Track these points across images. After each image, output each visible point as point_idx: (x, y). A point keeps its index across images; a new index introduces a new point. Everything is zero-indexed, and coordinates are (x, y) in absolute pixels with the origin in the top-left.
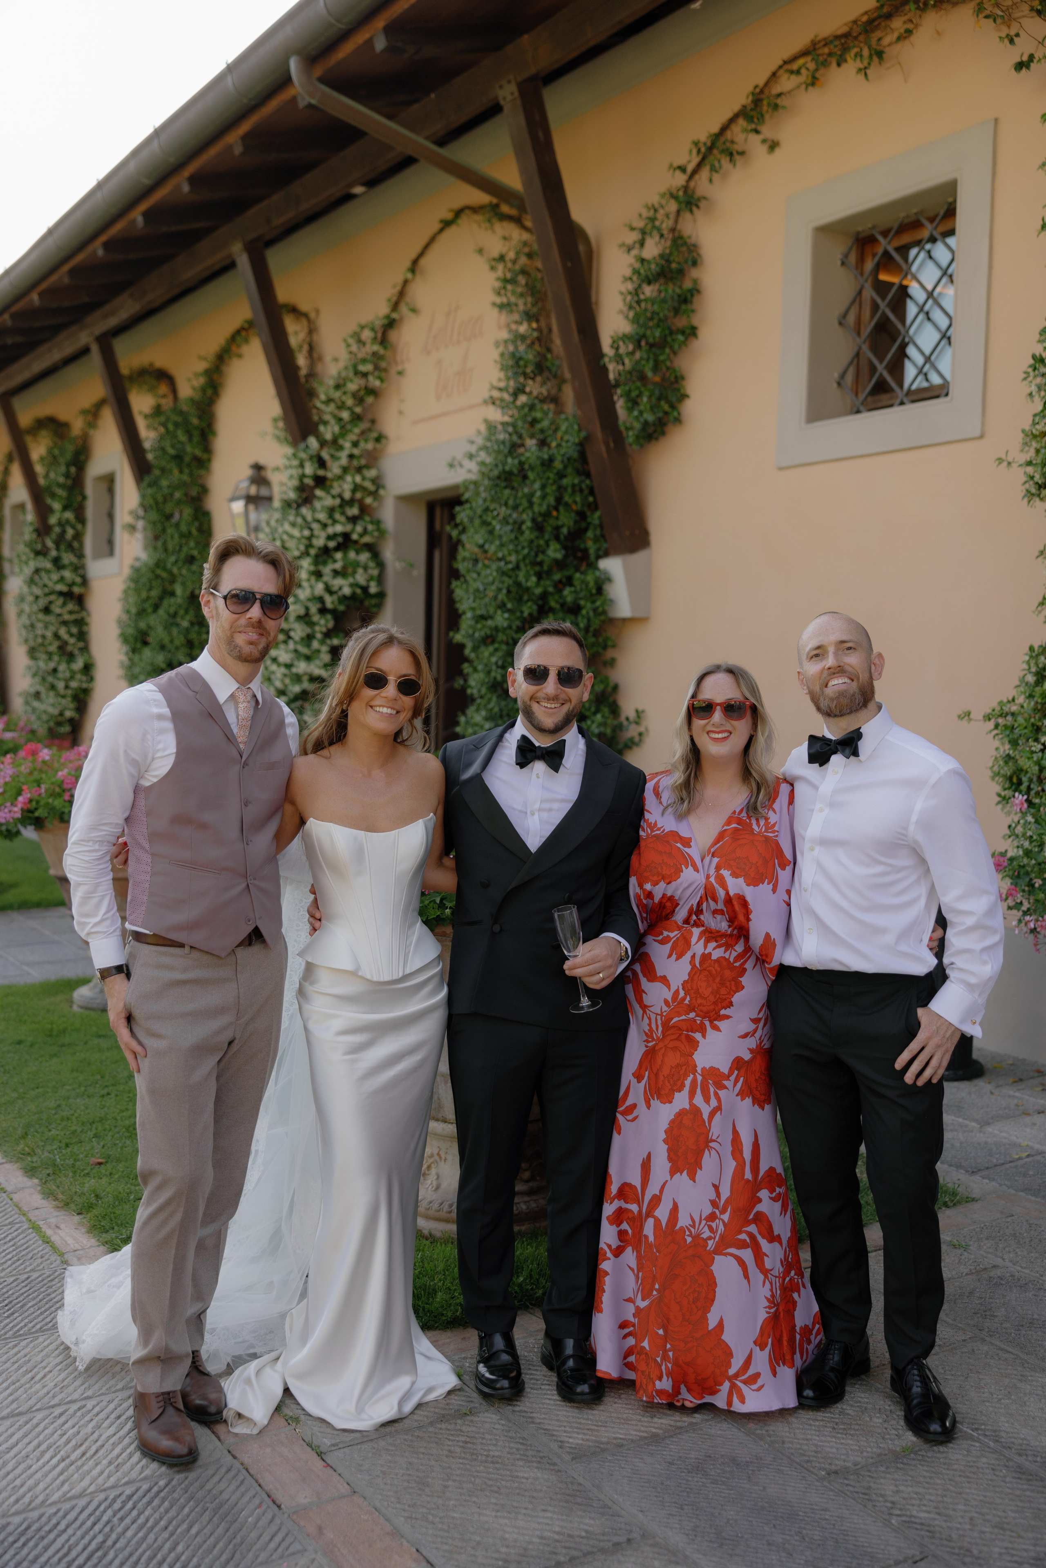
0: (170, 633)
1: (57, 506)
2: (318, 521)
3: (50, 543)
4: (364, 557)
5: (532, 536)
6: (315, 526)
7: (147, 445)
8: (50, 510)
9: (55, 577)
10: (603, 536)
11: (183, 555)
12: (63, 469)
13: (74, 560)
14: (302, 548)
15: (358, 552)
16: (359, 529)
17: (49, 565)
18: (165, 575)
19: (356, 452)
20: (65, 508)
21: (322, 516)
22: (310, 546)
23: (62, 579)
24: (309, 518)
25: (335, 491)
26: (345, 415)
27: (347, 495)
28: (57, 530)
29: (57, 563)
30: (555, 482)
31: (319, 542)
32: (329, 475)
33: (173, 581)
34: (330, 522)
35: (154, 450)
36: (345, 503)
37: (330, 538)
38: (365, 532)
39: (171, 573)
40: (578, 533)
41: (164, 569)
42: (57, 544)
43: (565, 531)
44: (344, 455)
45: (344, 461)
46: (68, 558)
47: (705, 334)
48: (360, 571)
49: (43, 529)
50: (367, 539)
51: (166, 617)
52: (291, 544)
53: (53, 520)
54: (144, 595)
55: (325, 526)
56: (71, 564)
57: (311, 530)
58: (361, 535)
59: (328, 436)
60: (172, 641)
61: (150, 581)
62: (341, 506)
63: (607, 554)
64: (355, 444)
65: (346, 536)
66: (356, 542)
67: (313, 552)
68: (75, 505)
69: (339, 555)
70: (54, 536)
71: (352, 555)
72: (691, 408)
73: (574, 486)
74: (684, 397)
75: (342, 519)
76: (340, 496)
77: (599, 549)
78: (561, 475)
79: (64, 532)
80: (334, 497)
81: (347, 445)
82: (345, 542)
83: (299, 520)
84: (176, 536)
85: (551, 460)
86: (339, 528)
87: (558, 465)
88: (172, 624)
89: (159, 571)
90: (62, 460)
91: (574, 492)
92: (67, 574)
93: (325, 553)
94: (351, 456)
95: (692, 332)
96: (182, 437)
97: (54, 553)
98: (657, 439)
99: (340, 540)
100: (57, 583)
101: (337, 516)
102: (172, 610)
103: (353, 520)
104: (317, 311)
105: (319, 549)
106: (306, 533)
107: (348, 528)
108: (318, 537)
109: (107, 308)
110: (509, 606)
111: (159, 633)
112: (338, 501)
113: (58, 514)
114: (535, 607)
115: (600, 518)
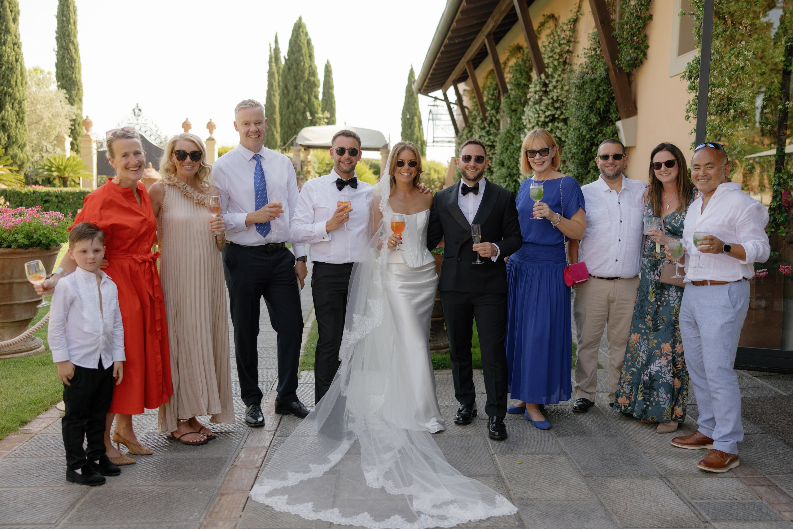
0: (510, 161)
1: (489, 108)
2: (542, 110)
3: (486, 125)
4: (561, 125)
5: (587, 113)
6: (540, 112)
7: (507, 80)
8: (487, 110)
9: (487, 139)
10: (618, 111)
11: (517, 129)
12: (492, 92)
13: (495, 131)
14: (535, 122)
15: (558, 123)
16: (558, 112)
17: (484, 134)
18: (510, 136)
19: (560, 79)
20: (492, 109)
21: (543, 108)
22: (538, 121)
23: (489, 139)
24: (538, 109)
25: (550, 97)
26: (556, 63)
27: (555, 98)
28: (489, 118)
29: (488, 133)
30: (596, 90)
31: (542, 119)
32: (548, 90)
33: (513, 139)
34: (546, 110)
35: (511, 83)
36: (554, 101)
37: (546, 117)
38: (562, 113)
39: (512, 135)
40: (607, 111)
41: (510, 134)
42: (489, 125)
43: (602, 110)
44: (554, 80)
45: (554, 83)
46: (493, 130)
47: (654, 18)
48: (558, 131)
49: (484, 119)
50: (562, 117)
51: (509, 154)
52: (532, 121)
53: (487, 115)
54: (503, 145)
55: (545, 112)
56: (494, 133)
57: (539, 114)
58: (559, 116)
59: (550, 73)
60: (511, 164)
61: (505, 138)
62: (553, 103)
63: (619, 119)
64: (560, 75)
65: (553, 115)
66: (558, 118)
67: (540, 123)
68: (496, 107)
69: (550, 124)
70: (488, 121)
71: (556, 124)
72: (651, 52)
73: (604, 90)
74: (647, 47)
75: (552, 109)
76: (552, 98)
77: (616, 117)
78: (599, 86)
79: (492, 119)
80: (549, 99)
81: (556, 76)
82: (553, 119)
83: (534, 110)
84: (516, 118)
85: (595, 79)
86: (548, 113)
87: (598, 80)
88: (512, 157)
89: (508, 135)
90: (491, 88)
91: (604, 93)
92: (491, 137)
93: (545, 124)
94: (557, 81)
95: (651, 17)
96: (518, 76)
97: (488, 129)
98: (639, 66)
99: (551, 118)
100: (487, 141)
101: (550, 107)
102: (512, 151)
103: (557, 109)
104: (559, 16)
105: (543, 122)
106: (536, 115)
107: (554, 113)
108: (541, 117)
109: (487, 24)
110: (578, 143)
111: (506, 162)
112: (551, 101)
113: (490, 112)
114: (589, 144)
115: (616, 104)
